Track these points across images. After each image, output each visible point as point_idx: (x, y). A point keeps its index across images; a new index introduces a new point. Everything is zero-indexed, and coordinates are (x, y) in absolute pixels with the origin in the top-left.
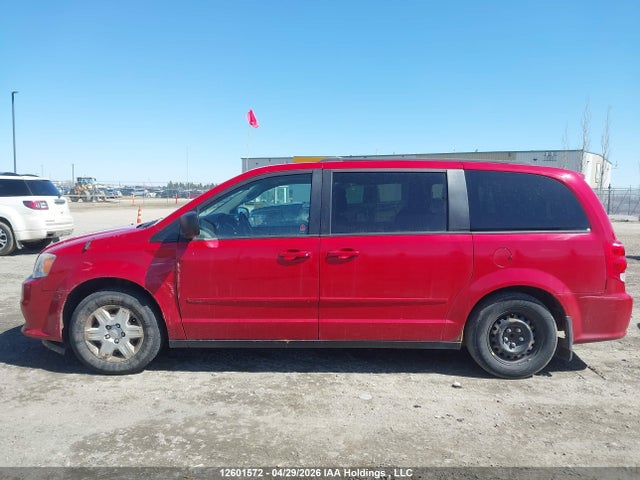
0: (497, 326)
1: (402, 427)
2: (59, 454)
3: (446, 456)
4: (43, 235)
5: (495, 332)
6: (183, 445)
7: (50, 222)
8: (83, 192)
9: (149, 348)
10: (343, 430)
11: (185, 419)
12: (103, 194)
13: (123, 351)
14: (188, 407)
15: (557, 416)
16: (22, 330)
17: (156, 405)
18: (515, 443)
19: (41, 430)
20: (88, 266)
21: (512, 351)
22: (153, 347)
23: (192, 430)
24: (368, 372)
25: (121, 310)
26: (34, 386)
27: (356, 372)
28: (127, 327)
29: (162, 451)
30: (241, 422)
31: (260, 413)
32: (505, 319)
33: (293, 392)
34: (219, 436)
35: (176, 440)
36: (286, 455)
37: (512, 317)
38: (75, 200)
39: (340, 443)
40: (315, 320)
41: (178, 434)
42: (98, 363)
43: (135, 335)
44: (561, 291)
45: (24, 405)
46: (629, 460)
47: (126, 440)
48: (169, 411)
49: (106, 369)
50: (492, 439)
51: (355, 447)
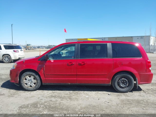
0: (119, 80)
1: (94, 104)
2: (16, 109)
3: (103, 110)
4: (18, 58)
5: (119, 82)
6: (43, 107)
7: (19, 55)
8: (28, 48)
9: (38, 85)
10: (80, 104)
11: (45, 101)
12: (33, 48)
13: (32, 86)
14: (46, 98)
15: (132, 102)
16: (10, 81)
17: (39, 98)
18: (120, 108)
19: (12, 103)
20: (24, 66)
21: (123, 86)
22: (39, 85)
23: (46, 104)
24: (89, 91)
25: (32, 76)
26: (12, 93)
27: (86, 91)
28: (33, 80)
29: (38, 109)
30: (57, 102)
31: (62, 100)
32: (121, 78)
33: (70, 95)
34: (52, 105)
35: (42, 106)
36: (66, 110)
37: (123, 78)
38: (26, 49)
39: (79, 108)
40: (76, 79)
41: (43, 105)
42: (26, 88)
43: (35, 82)
44: (135, 72)
45: (9, 98)
46: (147, 112)
47: (31, 106)
48: (41, 99)
49: (28, 90)
50: (115, 107)
51: (83, 108)
